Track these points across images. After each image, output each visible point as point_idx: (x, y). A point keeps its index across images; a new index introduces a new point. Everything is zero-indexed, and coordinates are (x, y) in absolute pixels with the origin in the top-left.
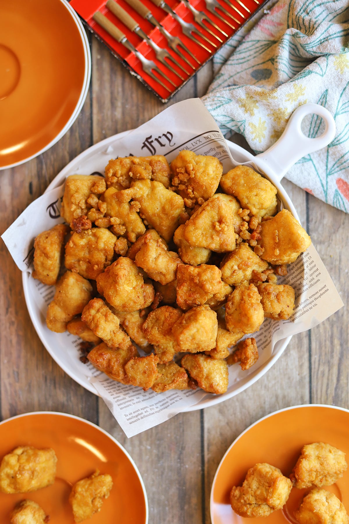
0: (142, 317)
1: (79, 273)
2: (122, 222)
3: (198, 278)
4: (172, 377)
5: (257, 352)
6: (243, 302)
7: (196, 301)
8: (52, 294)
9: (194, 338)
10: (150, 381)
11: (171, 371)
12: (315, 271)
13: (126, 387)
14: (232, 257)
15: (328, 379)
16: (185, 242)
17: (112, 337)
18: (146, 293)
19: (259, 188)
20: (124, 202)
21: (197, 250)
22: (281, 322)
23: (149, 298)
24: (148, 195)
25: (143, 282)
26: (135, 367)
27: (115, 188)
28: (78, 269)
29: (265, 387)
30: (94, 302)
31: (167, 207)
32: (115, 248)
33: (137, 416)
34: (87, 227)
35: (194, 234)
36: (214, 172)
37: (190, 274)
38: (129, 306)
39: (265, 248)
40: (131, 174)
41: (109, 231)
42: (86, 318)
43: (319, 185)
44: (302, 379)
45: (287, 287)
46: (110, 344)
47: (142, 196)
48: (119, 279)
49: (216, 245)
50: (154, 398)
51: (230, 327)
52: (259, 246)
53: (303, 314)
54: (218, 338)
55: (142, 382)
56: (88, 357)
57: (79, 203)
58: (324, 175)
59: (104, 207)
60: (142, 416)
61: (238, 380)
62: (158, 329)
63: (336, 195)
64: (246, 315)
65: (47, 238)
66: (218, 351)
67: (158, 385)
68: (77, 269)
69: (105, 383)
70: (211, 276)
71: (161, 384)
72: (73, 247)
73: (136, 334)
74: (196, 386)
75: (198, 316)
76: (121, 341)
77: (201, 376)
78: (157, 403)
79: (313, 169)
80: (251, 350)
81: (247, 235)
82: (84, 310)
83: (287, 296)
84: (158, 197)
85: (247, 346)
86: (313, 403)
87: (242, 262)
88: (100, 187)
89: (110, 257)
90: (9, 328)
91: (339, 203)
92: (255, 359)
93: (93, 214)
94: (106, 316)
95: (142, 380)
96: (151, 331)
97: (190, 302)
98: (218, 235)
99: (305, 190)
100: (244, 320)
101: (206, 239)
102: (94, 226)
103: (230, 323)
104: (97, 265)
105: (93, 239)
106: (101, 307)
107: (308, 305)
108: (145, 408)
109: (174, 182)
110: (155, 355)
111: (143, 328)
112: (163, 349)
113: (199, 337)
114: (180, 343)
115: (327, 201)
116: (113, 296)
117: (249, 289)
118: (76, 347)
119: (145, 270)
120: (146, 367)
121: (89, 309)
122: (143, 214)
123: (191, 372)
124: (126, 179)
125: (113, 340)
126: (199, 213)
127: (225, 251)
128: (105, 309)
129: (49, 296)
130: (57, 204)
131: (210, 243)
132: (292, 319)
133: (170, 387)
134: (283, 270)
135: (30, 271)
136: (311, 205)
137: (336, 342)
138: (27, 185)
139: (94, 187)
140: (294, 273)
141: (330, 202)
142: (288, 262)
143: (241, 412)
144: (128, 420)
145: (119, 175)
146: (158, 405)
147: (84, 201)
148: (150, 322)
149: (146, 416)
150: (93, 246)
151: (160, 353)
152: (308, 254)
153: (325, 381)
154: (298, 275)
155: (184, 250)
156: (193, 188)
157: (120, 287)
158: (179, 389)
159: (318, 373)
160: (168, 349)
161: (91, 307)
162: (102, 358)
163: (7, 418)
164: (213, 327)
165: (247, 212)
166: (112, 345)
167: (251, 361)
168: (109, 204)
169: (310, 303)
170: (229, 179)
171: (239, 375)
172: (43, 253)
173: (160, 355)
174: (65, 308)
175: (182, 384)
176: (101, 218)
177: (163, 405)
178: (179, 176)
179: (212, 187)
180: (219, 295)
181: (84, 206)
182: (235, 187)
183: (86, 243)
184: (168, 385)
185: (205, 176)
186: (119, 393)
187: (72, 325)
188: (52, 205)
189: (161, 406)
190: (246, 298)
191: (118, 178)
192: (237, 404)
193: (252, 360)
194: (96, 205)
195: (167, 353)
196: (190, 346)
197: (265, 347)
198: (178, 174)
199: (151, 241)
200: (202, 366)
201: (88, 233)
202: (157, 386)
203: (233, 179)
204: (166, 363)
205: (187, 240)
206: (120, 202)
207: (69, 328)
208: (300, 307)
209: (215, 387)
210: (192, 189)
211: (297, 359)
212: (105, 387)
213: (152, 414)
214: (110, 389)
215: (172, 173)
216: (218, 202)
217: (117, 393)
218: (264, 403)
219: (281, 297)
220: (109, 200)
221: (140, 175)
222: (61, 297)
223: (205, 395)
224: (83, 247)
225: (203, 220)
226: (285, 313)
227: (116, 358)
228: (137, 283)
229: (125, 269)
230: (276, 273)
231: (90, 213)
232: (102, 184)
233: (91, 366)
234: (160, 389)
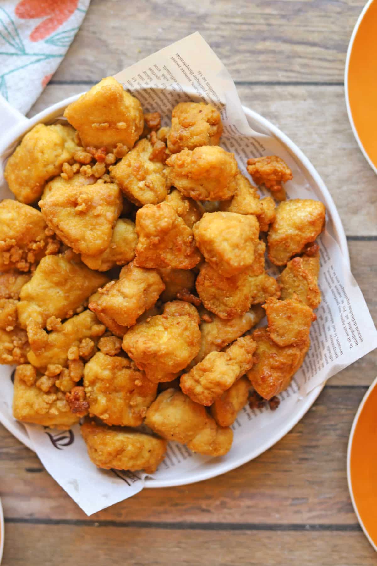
0: (212, 319)
1: (148, 407)
2: (77, 343)
3: (152, 237)
4: (299, 279)
5: (268, 158)
6: (190, 175)
7: (187, 242)
8: (180, 446)
9: (236, 246)
10: (301, 311)
11: (291, 281)
12: (153, 72)
13: (315, 345)
14: (127, 188)
15: (313, 59)
16: (105, 255)
17: (236, 363)
18: (175, 312)
19: (34, 149)
20: (45, 339)
21: (117, 238)
22: (226, 123)
23: (183, 308)
24: (39, 306)
25: (159, 317)
26: (281, 331)
27: (28, 352)
28: (142, 408)
29: (321, 148)
30: (184, 387)
31: (55, 279)
32: (111, 354)
33: (353, 331)
34: (80, 394)
35: (91, 242)
36: (9, 212)
37: (147, 249)
38: (190, 338)
39: (117, 143)
40: (9, 328)
41: (89, 362)
42: (207, 398)
43: (37, 65)
44: (312, 96)
45: (175, 112)
46: (247, 367)
47: (41, 314)
48: (149, 350)
49: (108, 211)
50: (330, 306)
51: (227, 194)
52: (115, 151)
53: (213, 92)
54: (242, 212)
55: (303, 322)
56: (268, 398)
57: (47, 403)
58: (24, 58)
59: (54, 368)
60: (352, 323)
61: (307, 185)
62: (227, 297)
63: (52, 42)
64: (207, 171)
65: (96, 450)
66: (260, 212)
67: (309, 299)
68: (142, 410)
69: (308, 375)
70: (149, 218)
71: (307, 295)
72: (109, 415)
73: (235, 329)
74: (313, 245)
75: (206, 239)
76: (243, 351)
77: (298, 238)
78: (337, 302)
79: (16, 73)
80: (264, 167)
81: (99, 167)
82: (197, 401)
83: (187, 113)
84: (42, 291)
85: (257, 172)
86: (343, 80)
87: (134, 175)
88: (25, 373)
89: (125, 362)
90: (230, 508)
91: (64, 38)
92: (277, 161)
93: (64, 383)
94: (204, 370)
95: (300, 321)
96: (230, 307)
97: (189, 251)
98: (95, 208)
99: (45, 85)
100: (214, 173)
101: (100, 224)
102: (80, 383)
103: (221, 194)
104: (134, 380)
105: (98, 385)
106: (193, 377)
107: (200, 84)
108: (342, 319)
109: (24, 268)
110: (265, 302)
111: (226, 318)
112: (258, 291)
113: (235, 239)
114: (243, 265)
115: (61, 56)
116: (175, 360)
117: (173, 166)
118: (256, 415)
119: (140, 313)
120: (282, 316)
121: (195, 395)
122: (67, 314)
123: (293, 251)
124: (17, 335)
125: (241, 362)
126: (62, 234)
127: (118, 198)
128: (195, 371)
129: (183, 450)
130: (53, 434)
131: (106, 219)
132: (220, 106)
133: (311, 282)
134: (153, 119)
135: (144, 476)
136: (68, 77)
137: (260, 46)
138: (30, 475)
139: (26, 380)
140: (156, 103)
141: (63, 51)
142: (140, 111)
143: (357, 183)
144: (357, 344)
145: (10, 346)
146: (340, 300)
147: (45, 396)
148: (218, 308)
149: (353, 317)
150: (108, 385)
151: (263, 296)
152: (128, 82)
153: (315, 63)
154: (160, 98)
155: (119, 257)
156: (30, 242)
157: (162, 349)
158: (318, 270)
159: (304, 73)
160: (258, 283)
161: (191, 390)
162: (269, 379)
163: (356, 518)
164: (223, 218)
165: (66, 166)
166: (248, 363)
167: (280, 167)
168: (50, 360)
169: (197, 80)
170: (21, 191)
171: (301, 183)
172: (116, 456)
173: (267, 295)
174: (196, 429)
175: (311, 265)
176: (70, 373)
177: (339, 293)
178: (14, 261)
179: (29, 215)
180: (180, 209)
181: (53, 397)
182: (32, 182)
183: (104, 396)
184: (310, 286)
185: (14, 225)
186: (321, 356)
187: (220, 420)
188: (54, 442)
189: (341, 297)
190: (184, 171)
191: (15, 347)
192: (345, 188)
193: (278, 165)
194: (52, 379)
195: (264, 286)
196: (248, 252)
197: (262, 146)
198: (11, 263)
199: (99, 302)
200: (283, 236)
201: (90, 392)
202: (311, 301)
203: (21, 185)
204: (279, 286)
205: (101, 252)
206: (47, 346)
207: (225, 423)
208: (204, 95)
209: (313, 219)
210: (32, 243)
211: (284, 102)
212: (313, 376)
213: (350, 308)
214: (316, 368)
215: (12, 272)
216: (47, 206)
217: (321, 359)
218: (344, 149)
219: (186, 121)
220: (44, 361)
221: (11, 315)
222: (179, 433)
223: (327, 233)
224: (109, 400)
225: (71, 228)
226: (209, 116)
227: (268, 358)
228: (160, 325)
229: (137, 341)
230: (157, 128)
231: (62, 389)
232: (22, 370)
233: (284, 394)
234: (315, 297)
